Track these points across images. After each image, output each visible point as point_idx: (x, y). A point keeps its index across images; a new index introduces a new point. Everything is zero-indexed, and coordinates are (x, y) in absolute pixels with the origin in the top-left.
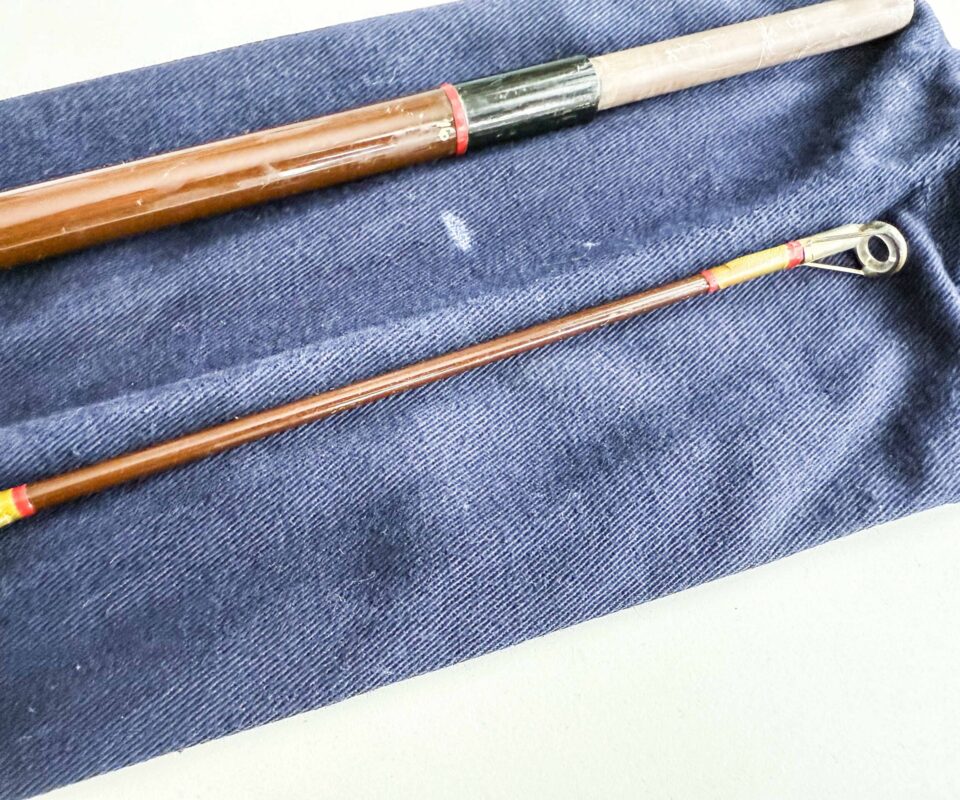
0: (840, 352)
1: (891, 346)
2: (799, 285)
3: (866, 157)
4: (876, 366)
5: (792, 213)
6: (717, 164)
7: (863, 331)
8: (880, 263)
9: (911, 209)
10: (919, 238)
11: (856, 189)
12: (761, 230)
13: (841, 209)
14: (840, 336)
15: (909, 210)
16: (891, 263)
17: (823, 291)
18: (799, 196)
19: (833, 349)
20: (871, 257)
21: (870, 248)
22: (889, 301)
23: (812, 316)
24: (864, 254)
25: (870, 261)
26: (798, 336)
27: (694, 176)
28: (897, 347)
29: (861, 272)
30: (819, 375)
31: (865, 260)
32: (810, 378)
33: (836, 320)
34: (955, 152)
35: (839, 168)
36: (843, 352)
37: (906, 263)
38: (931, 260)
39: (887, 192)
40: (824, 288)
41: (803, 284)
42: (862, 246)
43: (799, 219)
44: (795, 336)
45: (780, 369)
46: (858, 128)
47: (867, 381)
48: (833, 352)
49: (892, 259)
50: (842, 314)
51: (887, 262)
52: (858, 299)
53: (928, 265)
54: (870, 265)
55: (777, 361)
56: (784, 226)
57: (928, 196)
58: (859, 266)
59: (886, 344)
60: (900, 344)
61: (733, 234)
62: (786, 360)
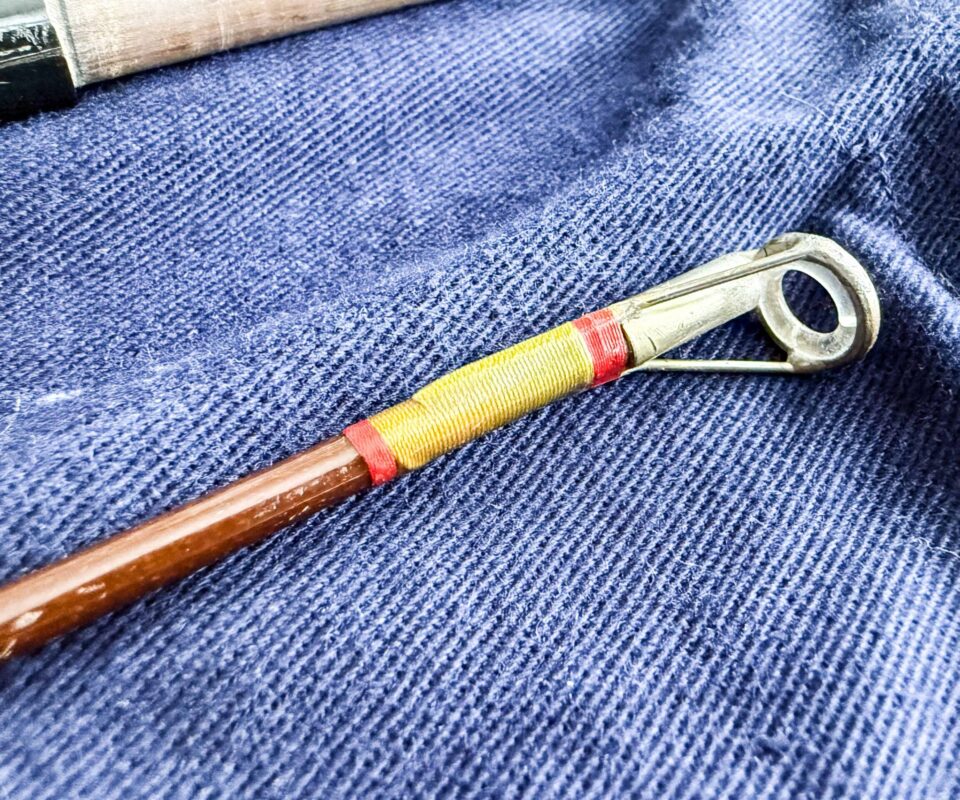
0: (783, 601)
1: (914, 555)
2: (640, 422)
3: (729, 110)
4: (890, 628)
5: (584, 243)
6: (423, 175)
7: (830, 523)
8: (823, 336)
9: (858, 205)
10: (894, 265)
11: (722, 175)
12: (511, 296)
13: (699, 223)
14: (774, 549)
15: (853, 209)
16: (847, 330)
17: (707, 428)
18: (591, 204)
19: (761, 593)
20: (798, 327)
21: (792, 306)
22: (872, 428)
23: (691, 501)
24: (782, 322)
25: (801, 337)
26: (661, 569)
27: (365, 203)
28: (929, 554)
29: (787, 366)
30: (739, 692)
31: (787, 335)
32: (714, 706)
33: (754, 501)
34: (911, 74)
35: (673, 136)
36: (791, 600)
37: (883, 327)
38: (938, 311)
39: (794, 176)
40: (706, 419)
41: (652, 416)
42: (770, 300)
43: (604, 256)
44: (653, 571)
45: (620, 692)
46: (700, 60)
47: (880, 689)
48: (764, 602)
49: (847, 319)
50: (766, 487)
51: (837, 332)
52: (799, 433)
53: (936, 325)
54: (804, 347)
55: (611, 665)
56: (570, 279)
57: (886, 173)
58: (780, 352)
59: (899, 551)
60: (936, 542)
61: (435, 312)
62: (635, 656)
